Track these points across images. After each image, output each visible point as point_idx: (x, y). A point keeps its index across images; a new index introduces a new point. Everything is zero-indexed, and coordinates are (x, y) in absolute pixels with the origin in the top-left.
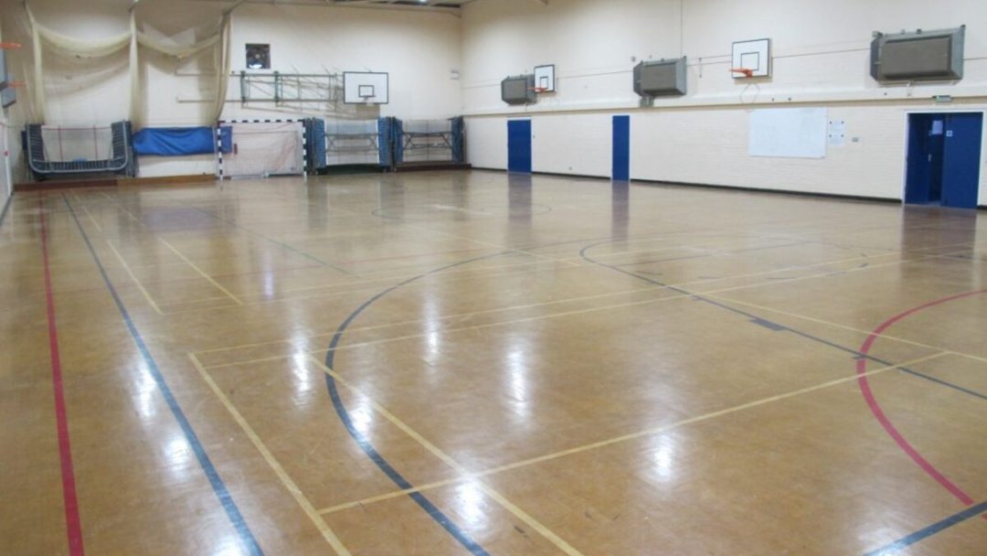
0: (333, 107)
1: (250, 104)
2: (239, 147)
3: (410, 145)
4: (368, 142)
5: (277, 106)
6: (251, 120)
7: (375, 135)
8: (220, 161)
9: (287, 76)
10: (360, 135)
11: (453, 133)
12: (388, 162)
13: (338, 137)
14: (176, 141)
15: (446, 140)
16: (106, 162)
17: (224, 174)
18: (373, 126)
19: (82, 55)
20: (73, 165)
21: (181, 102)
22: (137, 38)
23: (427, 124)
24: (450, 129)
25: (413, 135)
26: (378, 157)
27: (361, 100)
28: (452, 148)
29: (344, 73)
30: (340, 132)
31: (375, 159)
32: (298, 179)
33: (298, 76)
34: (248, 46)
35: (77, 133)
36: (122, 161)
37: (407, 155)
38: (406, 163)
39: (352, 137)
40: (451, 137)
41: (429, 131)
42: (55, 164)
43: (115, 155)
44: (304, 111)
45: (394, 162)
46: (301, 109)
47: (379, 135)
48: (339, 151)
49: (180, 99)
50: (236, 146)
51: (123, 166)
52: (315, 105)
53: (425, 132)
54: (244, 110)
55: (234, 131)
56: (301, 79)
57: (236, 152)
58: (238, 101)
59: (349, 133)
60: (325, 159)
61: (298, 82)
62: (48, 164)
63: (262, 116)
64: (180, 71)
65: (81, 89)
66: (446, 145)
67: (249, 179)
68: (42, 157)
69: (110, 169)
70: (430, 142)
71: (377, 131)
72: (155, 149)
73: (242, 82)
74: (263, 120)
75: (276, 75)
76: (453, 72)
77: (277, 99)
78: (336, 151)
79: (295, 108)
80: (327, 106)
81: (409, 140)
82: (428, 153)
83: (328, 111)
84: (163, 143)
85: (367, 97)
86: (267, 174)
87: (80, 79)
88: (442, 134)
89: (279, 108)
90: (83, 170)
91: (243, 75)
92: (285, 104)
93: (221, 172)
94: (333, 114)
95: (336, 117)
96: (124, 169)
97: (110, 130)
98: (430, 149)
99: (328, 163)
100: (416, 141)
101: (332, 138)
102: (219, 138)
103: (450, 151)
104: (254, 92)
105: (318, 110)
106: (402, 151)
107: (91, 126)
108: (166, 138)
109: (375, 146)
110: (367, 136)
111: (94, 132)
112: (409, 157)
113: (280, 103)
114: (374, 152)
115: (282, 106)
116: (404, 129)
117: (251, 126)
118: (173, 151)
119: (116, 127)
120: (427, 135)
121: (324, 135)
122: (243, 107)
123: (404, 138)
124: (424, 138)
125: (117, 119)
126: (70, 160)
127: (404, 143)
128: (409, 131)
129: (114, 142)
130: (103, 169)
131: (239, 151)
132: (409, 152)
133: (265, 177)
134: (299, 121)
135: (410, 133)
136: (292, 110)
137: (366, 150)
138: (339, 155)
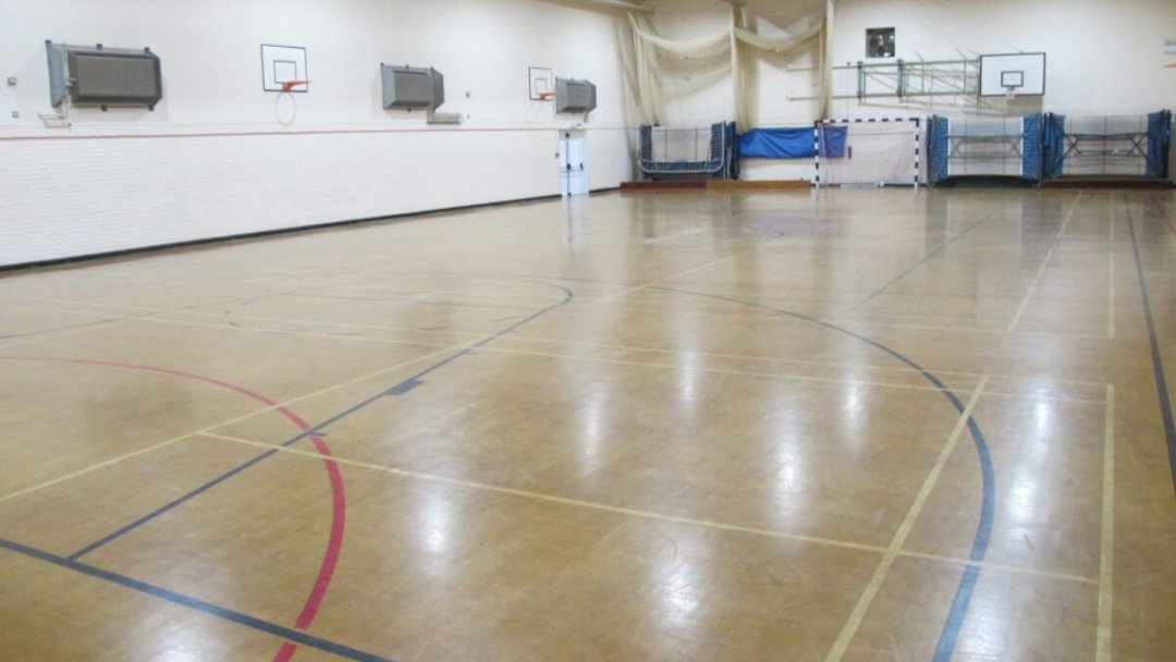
0: (975, 102)
1: (869, 100)
2: (853, 151)
3: (1074, 152)
4: (1008, 147)
5: (901, 102)
6: (865, 119)
7: (1019, 137)
8: (817, 166)
9: (911, 64)
10: (997, 137)
11: (1149, 134)
12: (1034, 175)
13: (966, 139)
14: (787, 142)
15: (1137, 145)
16: (704, 163)
17: (822, 181)
18: (1016, 125)
19: (690, 56)
20: (677, 165)
21: (792, 99)
22: (735, 34)
23: (1106, 122)
24: (1145, 129)
25: (1080, 137)
26: (1021, 166)
27: (1004, 91)
28: (1147, 158)
29: (981, 57)
30: (970, 134)
31: (1015, 168)
32: (910, 191)
33: (922, 63)
34: (870, 32)
35: (682, 135)
36: (718, 163)
37: (1070, 166)
38: (1065, 176)
39: (985, 140)
40: (1145, 140)
41: (1109, 133)
42: (662, 165)
43: (713, 157)
44: (935, 107)
45: (1045, 175)
46: (932, 104)
47: (1025, 138)
48: (966, 157)
49: (792, 96)
50: (850, 149)
51: (719, 168)
52: (950, 99)
53: (1102, 133)
54: (861, 107)
55: (849, 132)
56: (925, 67)
57: (850, 156)
58: (854, 97)
59: (981, 134)
60: (946, 167)
61: (923, 70)
62: (654, 165)
63: (879, 114)
64: (791, 66)
65: (697, 90)
66: (1136, 151)
67: (861, 187)
68: (650, 158)
69: (709, 171)
70: (1109, 148)
71: (1022, 130)
72: (763, 152)
73: (860, 74)
74: (867, 119)
75: (901, 65)
76: (1169, 43)
77: (900, 94)
78: (961, 157)
79: (923, 104)
80: (966, 100)
81: (1073, 146)
82: (1105, 163)
83: (967, 106)
84: (771, 145)
85: (1012, 87)
86: (882, 184)
87: (697, 79)
88: (1130, 137)
89: (904, 104)
90: (683, 171)
91: (860, 66)
92: (911, 98)
93: (818, 178)
94: (974, 110)
95: (978, 114)
96: (721, 171)
97: (710, 131)
98: (1108, 157)
99: (950, 173)
100: (1083, 146)
101: (957, 141)
102: (816, 139)
103: (1143, 161)
104: (872, 86)
105: (954, 105)
106: (1062, 159)
107: (693, 127)
108: (777, 141)
109: (1018, 152)
110: (1005, 139)
111: (696, 133)
112: (1072, 167)
113: (905, 98)
114: (1017, 160)
115: (907, 101)
116: (1067, 130)
117: (866, 126)
118: (780, 153)
119: (716, 128)
120: (1104, 138)
121: (947, 138)
122: (860, 104)
123: (1065, 142)
124: (1102, 142)
125: (718, 120)
126: (672, 161)
127: (1066, 149)
128: (1075, 131)
129: (713, 142)
130: (700, 171)
131: (853, 155)
132: (1073, 161)
133: (879, 186)
134: (912, 119)
135: (1075, 136)
136: (921, 106)
137: (1004, 157)
138: (965, 163)
